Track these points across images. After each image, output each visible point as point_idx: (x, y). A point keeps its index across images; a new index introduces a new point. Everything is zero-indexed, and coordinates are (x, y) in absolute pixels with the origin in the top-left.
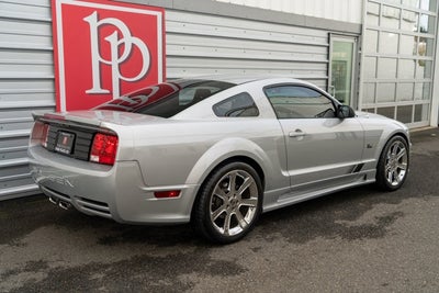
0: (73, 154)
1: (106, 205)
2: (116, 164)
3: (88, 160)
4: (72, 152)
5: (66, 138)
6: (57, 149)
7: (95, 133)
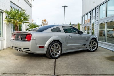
0: (21, 40)
1: (29, 49)
2: (31, 40)
3: (25, 40)
4: (21, 39)
5: (20, 36)
6: (18, 39)
7: (27, 35)
